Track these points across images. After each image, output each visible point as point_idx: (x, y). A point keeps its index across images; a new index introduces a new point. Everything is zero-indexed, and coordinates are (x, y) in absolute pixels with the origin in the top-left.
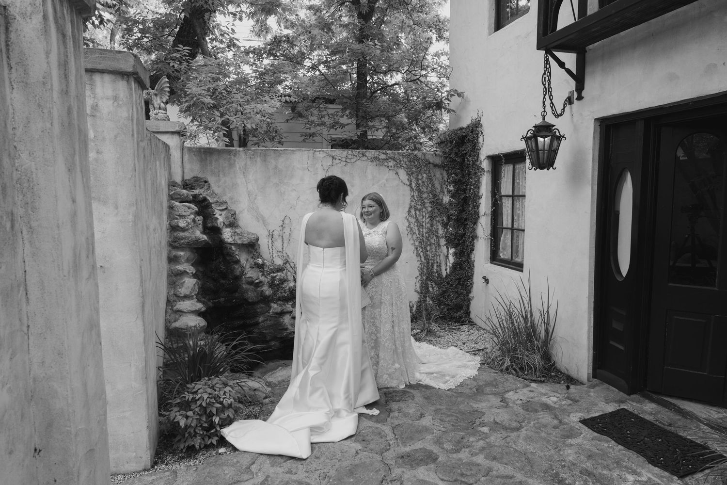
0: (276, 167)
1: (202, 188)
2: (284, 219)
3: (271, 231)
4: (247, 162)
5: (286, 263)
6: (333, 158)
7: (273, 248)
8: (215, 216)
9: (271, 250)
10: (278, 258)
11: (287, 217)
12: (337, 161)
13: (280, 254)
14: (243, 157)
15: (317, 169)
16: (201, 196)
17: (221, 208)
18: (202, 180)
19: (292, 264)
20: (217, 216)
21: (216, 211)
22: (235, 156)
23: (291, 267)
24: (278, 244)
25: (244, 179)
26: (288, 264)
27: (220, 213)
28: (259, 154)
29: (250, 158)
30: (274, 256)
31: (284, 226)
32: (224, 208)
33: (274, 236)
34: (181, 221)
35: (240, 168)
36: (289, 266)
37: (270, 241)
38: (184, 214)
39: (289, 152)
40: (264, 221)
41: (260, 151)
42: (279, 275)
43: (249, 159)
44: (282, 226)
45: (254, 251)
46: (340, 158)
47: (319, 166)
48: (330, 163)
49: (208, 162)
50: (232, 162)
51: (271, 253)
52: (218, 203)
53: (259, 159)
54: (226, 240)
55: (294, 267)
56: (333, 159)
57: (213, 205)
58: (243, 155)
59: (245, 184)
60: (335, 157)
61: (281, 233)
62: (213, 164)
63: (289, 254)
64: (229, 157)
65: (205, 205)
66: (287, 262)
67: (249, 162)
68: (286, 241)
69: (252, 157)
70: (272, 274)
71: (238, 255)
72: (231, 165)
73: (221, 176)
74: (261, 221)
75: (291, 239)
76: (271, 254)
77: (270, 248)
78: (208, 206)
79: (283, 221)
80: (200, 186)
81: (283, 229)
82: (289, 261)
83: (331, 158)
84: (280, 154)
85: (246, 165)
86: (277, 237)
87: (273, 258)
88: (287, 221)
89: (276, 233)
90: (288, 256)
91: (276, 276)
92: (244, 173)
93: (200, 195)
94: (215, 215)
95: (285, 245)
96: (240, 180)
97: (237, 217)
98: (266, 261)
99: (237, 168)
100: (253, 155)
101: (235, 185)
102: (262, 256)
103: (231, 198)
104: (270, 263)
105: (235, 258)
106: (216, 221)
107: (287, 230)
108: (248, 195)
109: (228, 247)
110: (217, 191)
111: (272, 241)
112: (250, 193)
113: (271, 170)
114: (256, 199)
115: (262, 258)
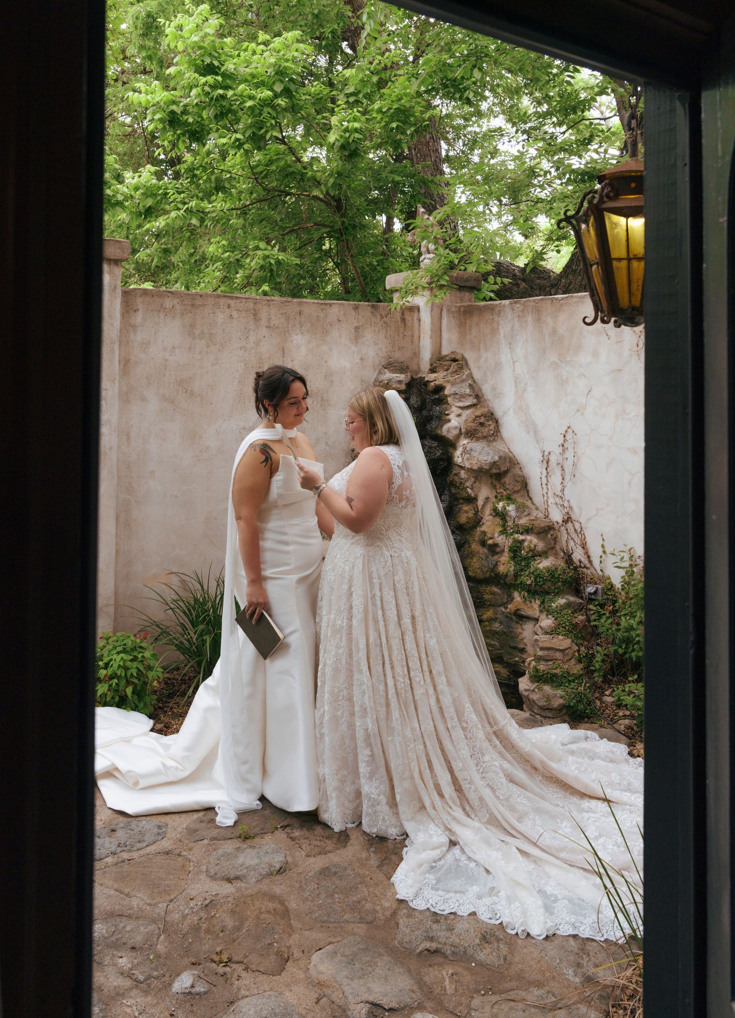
0: (554, 331)
1: (447, 370)
2: (566, 431)
3: (546, 453)
4: (514, 325)
5: (566, 521)
7: (549, 487)
8: (448, 417)
9: (545, 490)
10: (555, 507)
11: (570, 431)
13: (558, 500)
14: (510, 317)
16: (432, 384)
17: (461, 404)
18: (447, 358)
19: (577, 526)
20: (452, 417)
21: (454, 409)
22: (499, 315)
24: (556, 479)
25: (510, 355)
26: (570, 525)
27: (460, 411)
28: (531, 310)
29: (519, 317)
30: (549, 503)
31: (566, 446)
32: (467, 404)
33: (550, 463)
35: (504, 336)
36: (573, 530)
37: (544, 472)
40: (536, 433)
41: (532, 304)
42: (531, 541)
43: (517, 319)
44: (563, 446)
45: (498, 485)
49: (468, 328)
50: (495, 324)
51: (546, 495)
52: (457, 396)
53: (529, 318)
54: (456, 459)
55: (580, 533)
57: (449, 399)
58: (509, 313)
59: (512, 364)
61: (560, 459)
62: (473, 331)
63: (573, 504)
64: (491, 318)
65: (435, 399)
66: (568, 520)
68: (567, 478)
69: (520, 314)
70: (516, 536)
71: (472, 489)
72: (494, 332)
73: (482, 350)
74: (532, 432)
75: (577, 475)
76: (546, 498)
77: (544, 487)
78: (442, 400)
79: (564, 436)
80: (443, 367)
81: (564, 451)
82: (573, 517)
84: (561, 305)
85: (512, 329)
86: (555, 465)
87: (548, 506)
88: (569, 437)
89: (553, 458)
90: (571, 508)
91: (523, 541)
92: (510, 344)
93: (432, 382)
94: (448, 415)
95: (567, 484)
96: (505, 356)
97: (500, 421)
98: (537, 509)
99: (502, 335)
100: (523, 311)
101: (498, 365)
102: (531, 499)
103: (494, 389)
104: (541, 515)
105: (467, 493)
106: (442, 426)
107: (569, 454)
108: (516, 383)
109: (454, 472)
110: (477, 375)
111: (548, 473)
112: (517, 381)
113: (546, 337)
114: (524, 390)
115: (529, 503)
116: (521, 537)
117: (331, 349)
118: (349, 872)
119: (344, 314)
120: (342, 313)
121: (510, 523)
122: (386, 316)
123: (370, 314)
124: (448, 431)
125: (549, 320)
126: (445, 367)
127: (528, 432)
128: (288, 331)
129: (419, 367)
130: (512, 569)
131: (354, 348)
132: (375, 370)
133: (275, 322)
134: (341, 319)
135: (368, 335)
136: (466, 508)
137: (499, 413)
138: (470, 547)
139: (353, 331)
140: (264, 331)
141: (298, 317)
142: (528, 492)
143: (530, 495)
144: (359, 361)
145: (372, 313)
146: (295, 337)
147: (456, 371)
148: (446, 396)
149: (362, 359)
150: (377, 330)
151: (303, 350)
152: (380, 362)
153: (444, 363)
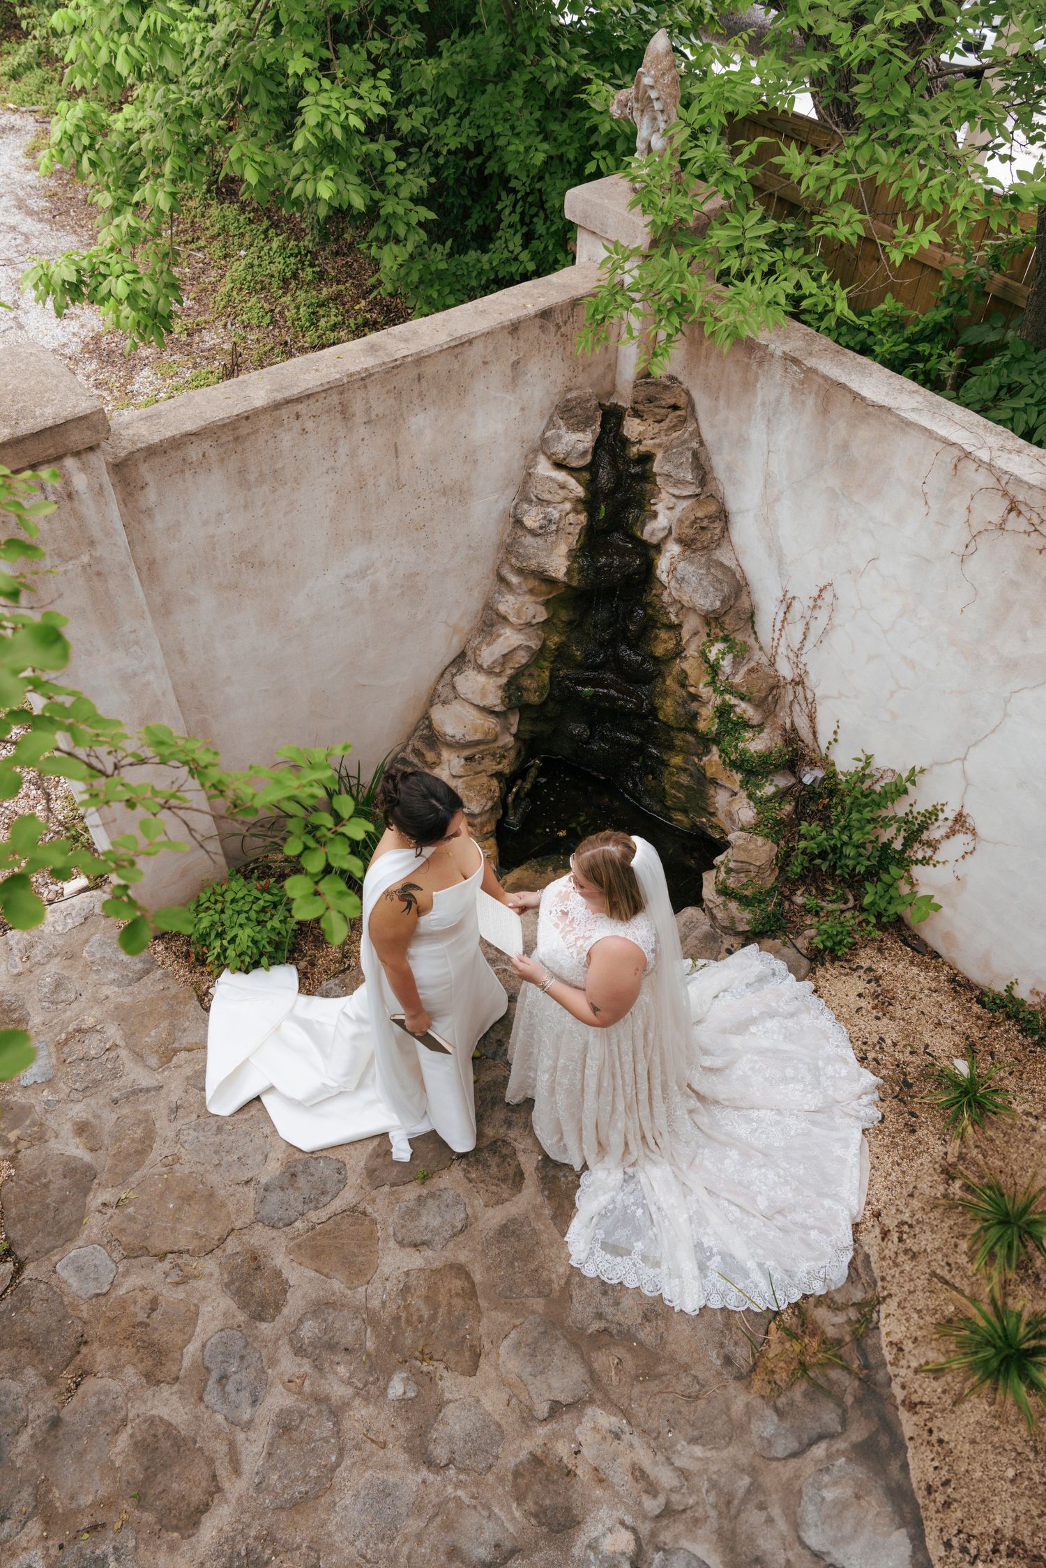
0: (845, 447)
1: (659, 422)
2: (825, 587)
3: (789, 595)
4: (782, 394)
5: (798, 684)
6: (1013, 508)
7: (784, 634)
8: (653, 508)
9: (776, 636)
10: (786, 660)
11: (831, 590)
12: (1021, 524)
13: (792, 655)
14: (778, 377)
15: (951, 511)
16: (636, 446)
17: (676, 492)
20: (660, 508)
21: (664, 495)
22: (761, 363)
23: (806, 699)
24: (795, 632)
25: (764, 437)
26: (801, 687)
27: (674, 501)
28: (815, 388)
29: (793, 387)
30: (780, 652)
31: (819, 601)
32: (685, 493)
33: (792, 609)
34: (534, 511)
35: (763, 404)
36: (803, 695)
37: (781, 615)
38: (546, 496)
39: (893, 419)
40: (780, 562)
41: (820, 381)
42: (746, 709)
43: (788, 390)
44: (816, 601)
46: (1036, 520)
47: (959, 504)
48: (996, 519)
49: (703, 352)
50: (751, 377)
51: (777, 640)
52: (671, 479)
53: (810, 402)
56: (1010, 511)
57: (659, 479)
59: (766, 451)
60: (1022, 508)
61: (808, 614)
62: (712, 363)
63: (811, 670)
64: (746, 360)
66: (800, 681)
67: (786, 399)
68: (813, 638)
69: (797, 385)
70: (727, 697)
71: (676, 616)
72: (748, 386)
73: (722, 402)
74: (775, 559)
75: (826, 644)
76: (776, 643)
77: (777, 629)
79: (821, 591)
80: (654, 414)
81: (815, 608)
82: (808, 683)
83: (1006, 503)
84: (868, 414)
85: (778, 401)
86: (798, 617)
87: (777, 654)
88: (827, 595)
89: (798, 606)
90: (807, 671)
91: (736, 706)
92: (769, 420)
93: (636, 442)
94: (654, 504)
95: (809, 645)
96: (757, 434)
97: (731, 517)
98: (761, 648)
99: (759, 401)
100: (802, 383)
101: (742, 442)
102: (755, 633)
103: (730, 469)
104: (764, 660)
105: (669, 619)
106: (644, 524)
107: (823, 615)
108: (766, 481)
109: (654, 592)
110: (708, 434)
111: (785, 619)
112: (768, 481)
113: (830, 446)
114: (777, 500)
115: (751, 641)
116: (734, 701)
117: (473, 415)
118: (526, 1229)
119: (495, 349)
120: (490, 348)
121: (722, 678)
122: (565, 323)
123: (538, 331)
124: (652, 534)
125: (842, 424)
126: (659, 417)
127: (770, 556)
128: (402, 415)
129: (614, 385)
130: (714, 729)
131: (510, 397)
132: (542, 417)
133: (378, 409)
134: (488, 359)
135: (534, 368)
136: (663, 635)
137: (732, 506)
138: (664, 681)
139: (508, 371)
140: (362, 431)
141: (416, 387)
142: (753, 622)
143: (756, 629)
144: (517, 414)
145: (541, 327)
146: (413, 419)
147: (675, 426)
148: (655, 474)
149: (523, 409)
150: (549, 352)
151: (428, 433)
152: (552, 403)
153: (656, 410)
